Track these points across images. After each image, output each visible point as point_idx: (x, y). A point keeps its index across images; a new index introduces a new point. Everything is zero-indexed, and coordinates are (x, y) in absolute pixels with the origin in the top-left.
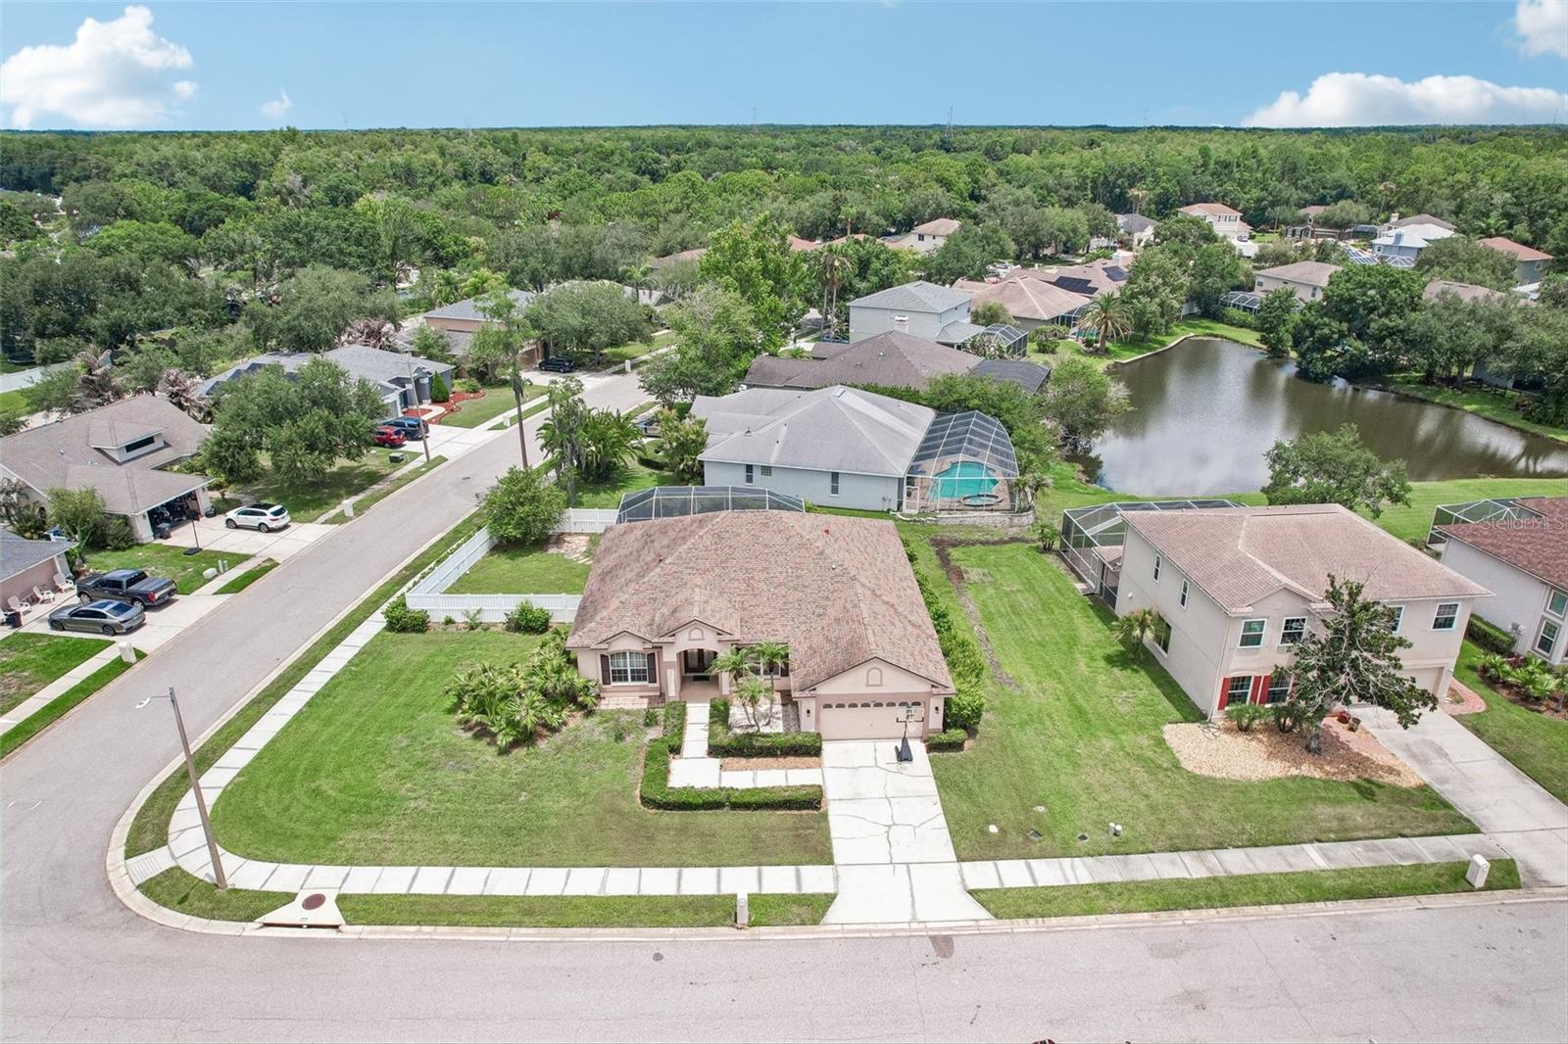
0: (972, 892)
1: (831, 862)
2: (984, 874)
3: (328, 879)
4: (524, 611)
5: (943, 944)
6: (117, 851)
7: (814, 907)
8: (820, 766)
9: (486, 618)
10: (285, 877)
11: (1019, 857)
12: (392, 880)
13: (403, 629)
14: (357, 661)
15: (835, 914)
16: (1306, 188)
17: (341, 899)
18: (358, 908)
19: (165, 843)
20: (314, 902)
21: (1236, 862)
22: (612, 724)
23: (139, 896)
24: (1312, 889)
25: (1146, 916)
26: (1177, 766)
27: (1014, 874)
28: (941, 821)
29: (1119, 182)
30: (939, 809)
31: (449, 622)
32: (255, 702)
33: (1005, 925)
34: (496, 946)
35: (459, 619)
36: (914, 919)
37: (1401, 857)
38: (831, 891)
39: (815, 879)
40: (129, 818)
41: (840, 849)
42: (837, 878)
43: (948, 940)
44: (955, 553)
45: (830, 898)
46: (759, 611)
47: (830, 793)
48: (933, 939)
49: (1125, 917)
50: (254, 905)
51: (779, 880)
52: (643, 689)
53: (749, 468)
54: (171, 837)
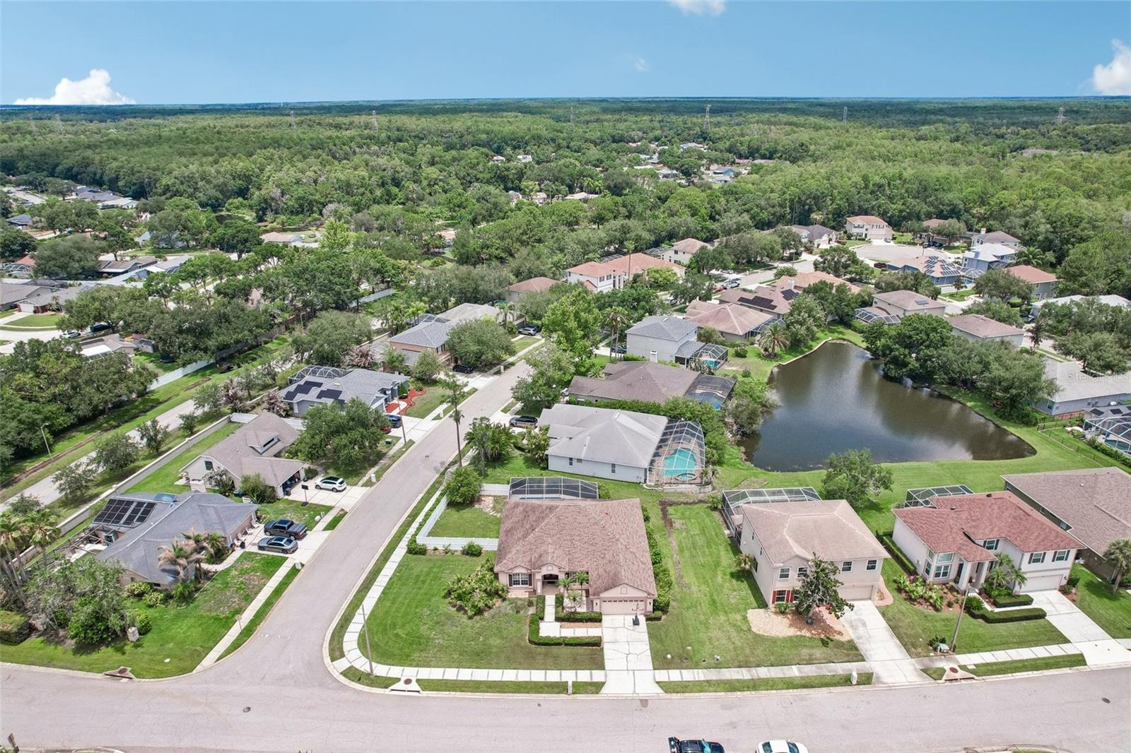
0: (657, 683)
1: (604, 669)
2: (663, 675)
3: (410, 672)
4: (471, 546)
5: (644, 702)
6: (327, 660)
7: (597, 687)
8: (601, 626)
9: (452, 548)
10: (395, 671)
11: (678, 669)
12: (435, 673)
13: (416, 553)
14: (398, 570)
15: (605, 690)
16: (931, 204)
17: (418, 681)
18: (426, 685)
19: (344, 656)
20: (408, 682)
21: (763, 672)
22: (514, 605)
23: (342, 677)
24: (790, 684)
25: (722, 693)
26: (749, 629)
27: (675, 675)
28: (649, 653)
29: (808, 202)
30: (648, 647)
31: (436, 549)
32: (359, 591)
33: (668, 696)
34: (479, 700)
35: (441, 548)
36: (634, 692)
37: (829, 672)
38: (603, 681)
39: (598, 676)
40: (326, 644)
41: (608, 664)
42: (606, 676)
43: (646, 700)
44: (670, 510)
45: (603, 684)
46: (576, 555)
47: (605, 639)
48: (641, 700)
49: (715, 694)
50: (386, 682)
51: (584, 676)
52: (526, 588)
53: (571, 459)
54: (346, 653)
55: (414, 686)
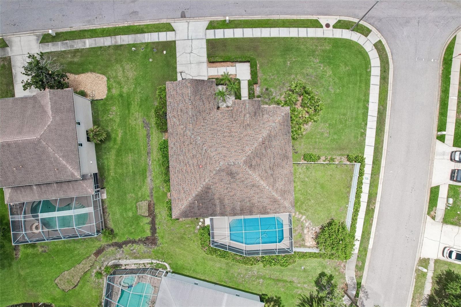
0: (174, 30)
2: (170, 36)
5: (183, 16)
6: (384, 42)
7: (212, 26)
8: (208, 76)
10: (338, 34)
11: (161, 42)
12: (312, 33)
13: (357, 157)
15: (206, 24)
17: (321, 27)
19: (374, 45)
20: (328, 26)
21: (107, 41)
24: (93, 33)
25: (136, 24)
27: (163, 37)
28: (178, 54)
30: (178, 59)
33: (168, 21)
36: (188, 22)
37: (66, 43)
38: (207, 30)
39: (211, 34)
41: (204, 45)
42: (206, 35)
43: (182, 17)
44: (148, 231)
47: (205, 65)
49: (140, 24)
50: (341, 25)
51: (219, 34)
54: (374, 48)
55: (323, 22)
